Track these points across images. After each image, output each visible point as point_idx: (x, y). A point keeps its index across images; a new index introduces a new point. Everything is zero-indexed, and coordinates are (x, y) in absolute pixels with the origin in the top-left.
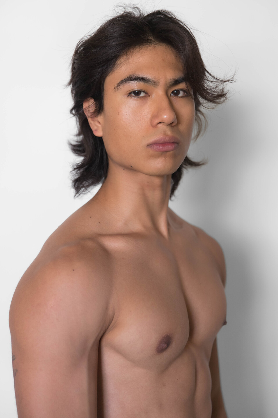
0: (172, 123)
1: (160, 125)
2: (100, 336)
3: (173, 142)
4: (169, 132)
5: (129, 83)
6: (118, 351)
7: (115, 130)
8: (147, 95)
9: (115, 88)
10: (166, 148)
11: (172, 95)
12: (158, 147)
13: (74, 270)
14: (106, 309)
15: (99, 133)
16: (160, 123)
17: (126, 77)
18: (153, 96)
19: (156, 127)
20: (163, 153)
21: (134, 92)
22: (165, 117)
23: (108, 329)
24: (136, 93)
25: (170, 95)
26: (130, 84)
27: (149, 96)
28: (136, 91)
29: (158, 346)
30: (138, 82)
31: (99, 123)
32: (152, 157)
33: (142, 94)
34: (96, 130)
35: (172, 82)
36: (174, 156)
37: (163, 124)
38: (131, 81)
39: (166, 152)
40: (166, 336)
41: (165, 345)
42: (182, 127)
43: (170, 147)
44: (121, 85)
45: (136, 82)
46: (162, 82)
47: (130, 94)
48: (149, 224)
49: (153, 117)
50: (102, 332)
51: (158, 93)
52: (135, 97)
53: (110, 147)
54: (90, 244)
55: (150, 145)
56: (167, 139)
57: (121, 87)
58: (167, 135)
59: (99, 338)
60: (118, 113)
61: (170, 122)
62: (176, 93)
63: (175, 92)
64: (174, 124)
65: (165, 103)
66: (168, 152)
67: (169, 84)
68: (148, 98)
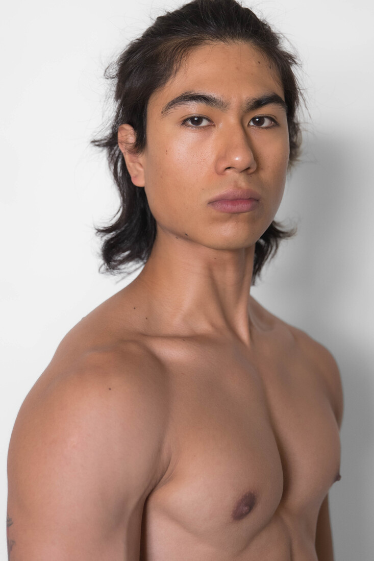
0: (248, 168)
1: (228, 171)
2: (147, 493)
3: (248, 198)
4: (243, 182)
5: (184, 104)
6: (174, 517)
7: (161, 177)
8: (212, 123)
9: (162, 112)
10: (236, 208)
11: (252, 124)
12: (224, 205)
13: (110, 389)
14: (159, 451)
15: (139, 182)
16: (229, 168)
17: (179, 95)
18: (221, 125)
19: (223, 175)
20: (233, 215)
21: (192, 119)
22: (237, 159)
23: (160, 483)
24: (196, 121)
25: (249, 125)
26: (184, 106)
27: (214, 126)
28: (195, 117)
29: (235, 509)
30: (196, 104)
31: (141, 165)
32: (215, 220)
33: (205, 123)
34: (136, 177)
35: (251, 104)
36: (252, 221)
37: (233, 169)
38: (186, 101)
39: (238, 213)
40: (248, 495)
41: (246, 508)
42: (266, 175)
43: (244, 206)
44: (172, 108)
45: (194, 102)
46: (234, 103)
47: (184, 122)
48: (220, 322)
49: (220, 158)
50: (151, 488)
51: (229, 121)
52: (192, 127)
53: (155, 204)
54: (133, 348)
55: (212, 203)
56: (239, 193)
57: (171, 110)
58: (240, 188)
59: (145, 497)
60: (167, 151)
61: (244, 167)
62: (259, 122)
63: (257, 120)
64: (251, 171)
65: (238, 137)
66: (241, 214)
67: (245, 106)
68: (213, 129)
